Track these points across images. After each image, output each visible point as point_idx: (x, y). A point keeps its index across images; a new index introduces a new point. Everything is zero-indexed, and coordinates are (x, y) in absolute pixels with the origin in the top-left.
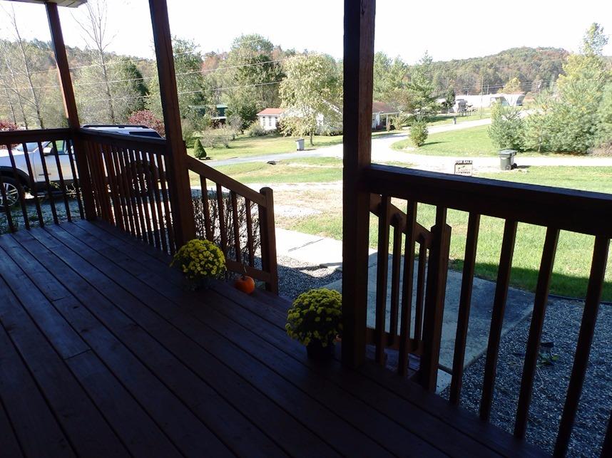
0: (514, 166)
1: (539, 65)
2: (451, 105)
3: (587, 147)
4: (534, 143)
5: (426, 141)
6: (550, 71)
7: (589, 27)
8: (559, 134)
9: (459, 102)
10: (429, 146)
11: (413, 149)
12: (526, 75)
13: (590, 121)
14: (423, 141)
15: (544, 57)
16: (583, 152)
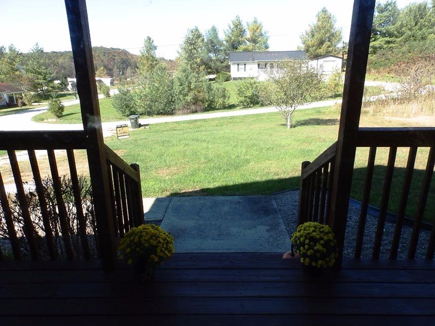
0: (140, 126)
1: (114, 59)
2: (65, 85)
3: (173, 110)
4: (143, 109)
5: (64, 113)
6: (122, 64)
7: (146, 38)
8: (156, 103)
9: (71, 83)
10: (68, 117)
11: (54, 120)
12: (108, 65)
13: (171, 95)
14: (61, 113)
15: (116, 54)
16: (171, 113)
